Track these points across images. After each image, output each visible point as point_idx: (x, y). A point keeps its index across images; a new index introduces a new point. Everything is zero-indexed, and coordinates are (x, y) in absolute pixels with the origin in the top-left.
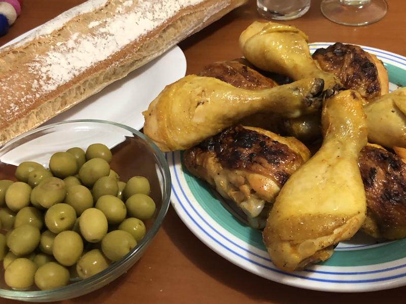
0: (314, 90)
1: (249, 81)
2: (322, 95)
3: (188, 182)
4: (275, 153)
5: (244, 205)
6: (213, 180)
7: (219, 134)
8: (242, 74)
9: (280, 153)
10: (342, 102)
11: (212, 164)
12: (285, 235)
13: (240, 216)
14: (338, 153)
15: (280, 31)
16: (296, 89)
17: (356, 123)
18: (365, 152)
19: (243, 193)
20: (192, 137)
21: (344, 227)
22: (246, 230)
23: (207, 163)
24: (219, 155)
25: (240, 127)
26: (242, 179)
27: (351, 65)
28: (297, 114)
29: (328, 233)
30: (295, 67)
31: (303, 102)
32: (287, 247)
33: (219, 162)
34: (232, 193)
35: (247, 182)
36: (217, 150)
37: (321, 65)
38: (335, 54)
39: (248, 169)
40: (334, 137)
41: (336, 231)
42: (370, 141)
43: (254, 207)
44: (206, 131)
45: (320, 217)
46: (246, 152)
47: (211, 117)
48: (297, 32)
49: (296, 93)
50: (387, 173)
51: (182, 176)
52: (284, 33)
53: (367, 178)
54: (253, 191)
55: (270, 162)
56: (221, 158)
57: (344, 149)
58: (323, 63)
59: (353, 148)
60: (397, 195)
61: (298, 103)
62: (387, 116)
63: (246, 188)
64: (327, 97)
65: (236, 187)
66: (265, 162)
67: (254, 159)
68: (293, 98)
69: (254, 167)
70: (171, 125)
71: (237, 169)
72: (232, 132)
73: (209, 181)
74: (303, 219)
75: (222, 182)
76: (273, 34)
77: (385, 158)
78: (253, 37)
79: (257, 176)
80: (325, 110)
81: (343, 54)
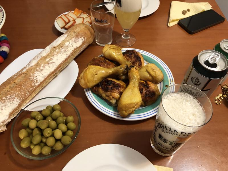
0: (126, 68)
1: (107, 64)
2: (128, 69)
3: (94, 96)
4: (117, 86)
5: (111, 101)
6: (101, 95)
7: (101, 82)
8: (105, 62)
9: (119, 86)
10: (133, 71)
11: (101, 90)
12: (123, 109)
13: (109, 104)
14: (133, 85)
15: (114, 48)
16: (121, 68)
17: (137, 77)
18: (140, 84)
19: (110, 98)
20: (94, 84)
21: (137, 105)
22: (112, 107)
23: (99, 90)
24: (102, 88)
25: (107, 79)
26: (110, 94)
27: (134, 58)
28: (122, 74)
29: (134, 107)
30: (119, 59)
31: (123, 71)
32: (124, 112)
33: (103, 90)
34: (107, 98)
35: (111, 95)
36: (101, 87)
37: (126, 58)
38: (129, 54)
39: (111, 92)
40: (132, 81)
41: (135, 107)
42: (141, 80)
43: (114, 101)
44: (98, 82)
45: (131, 104)
46: (110, 87)
47: (99, 78)
48: (118, 48)
49: (121, 69)
50: (146, 89)
51: (92, 94)
52: (115, 49)
53: (141, 91)
54: (113, 97)
55: (117, 89)
56: (103, 89)
57: (135, 84)
58: (127, 57)
59: (137, 84)
60: (148, 95)
61: (122, 72)
62: (145, 73)
63: (111, 97)
64: (129, 70)
65: (108, 96)
66: (115, 89)
67: (112, 89)
68: (120, 71)
69: (113, 91)
70: (88, 82)
71: (108, 92)
72: (105, 81)
73: (100, 95)
74: (127, 105)
75: (104, 95)
76: (112, 50)
77: (145, 85)
78: (106, 51)
79: (114, 93)
80: (129, 73)
81: (132, 54)
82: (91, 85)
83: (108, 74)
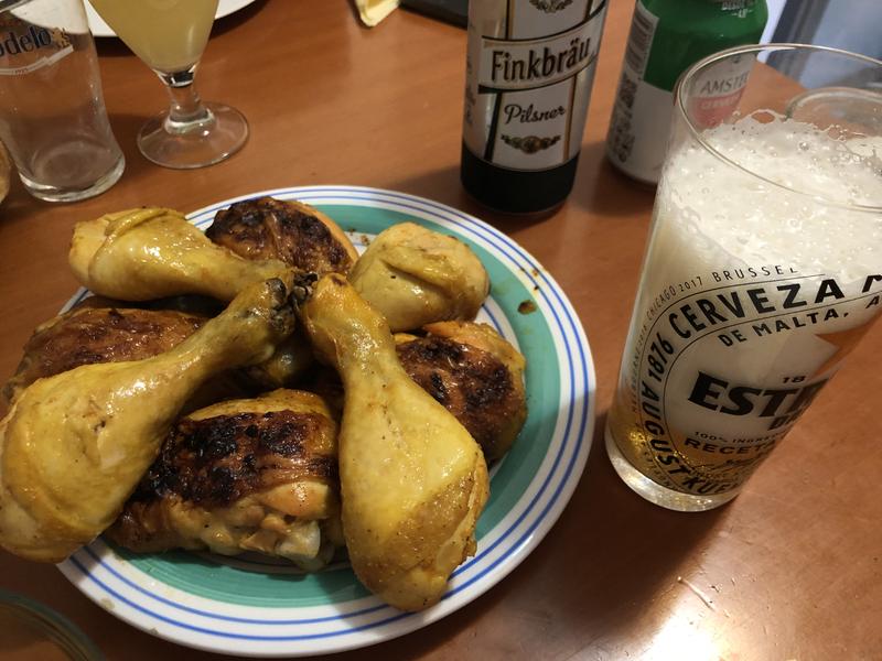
0: (275, 301)
1: (141, 332)
2: (293, 301)
3: (148, 572)
4: (281, 436)
5: (286, 548)
6: (198, 541)
8: (117, 327)
9: (286, 431)
10: (329, 299)
11: (182, 515)
12: (407, 559)
13: (282, 569)
14: (378, 381)
15: (138, 225)
16: (247, 314)
19: (274, 530)
20: (118, 493)
21: (475, 489)
22: (309, 583)
23: (170, 520)
24: (186, 495)
25: (188, 423)
26: (258, 510)
28: (269, 351)
29: (461, 513)
30: (205, 273)
31: (271, 328)
32: (419, 576)
33: (196, 504)
34: (248, 542)
35: (268, 509)
36: (173, 485)
37: (235, 252)
39: (261, 487)
40: (354, 360)
41: (471, 505)
43: (306, 542)
44: (134, 470)
46: (234, 462)
47: (135, 440)
48: (165, 214)
49: (250, 321)
50: (454, 372)
51: (128, 569)
52: (147, 224)
54: (289, 519)
55: (288, 455)
56: (193, 497)
57: (381, 371)
58: (240, 246)
61: (263, 334)
62: (391, 288)
63: (274, 521)
64: (301, 302)
65: (254, 527)
66: (279, 457)
67: (257, 464)
68: (250, 330)
69: (267, 478)
71: (242, 496)
73: (192, 546)
75: (219, 535)
76: (131, 235)
77: (436, 352)
78: (97, 254)
79: (282, 490)
80: (311, 324)
82: (93, 512)
83: (182, 389)
